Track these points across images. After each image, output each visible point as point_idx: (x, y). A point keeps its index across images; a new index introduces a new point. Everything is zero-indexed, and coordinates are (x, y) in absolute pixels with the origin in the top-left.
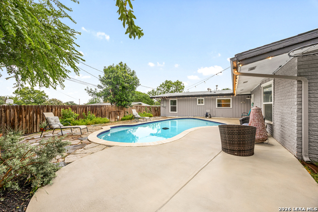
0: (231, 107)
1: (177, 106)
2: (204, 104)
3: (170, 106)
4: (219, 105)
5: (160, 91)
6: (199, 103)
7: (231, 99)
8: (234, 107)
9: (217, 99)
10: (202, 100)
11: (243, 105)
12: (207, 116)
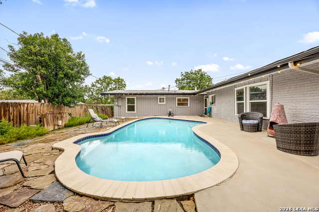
0: (189, 106)
1: (135, 105)
2: (165, 103)
3: (127, 105)
4: (179, 104)
5: (95, 88)
6: (160, 102)
7: (189, 98)
8: (191, 106)
9: (177, 98)
10: (163, 99)
11: (198, 104)
12: (170, 114)
